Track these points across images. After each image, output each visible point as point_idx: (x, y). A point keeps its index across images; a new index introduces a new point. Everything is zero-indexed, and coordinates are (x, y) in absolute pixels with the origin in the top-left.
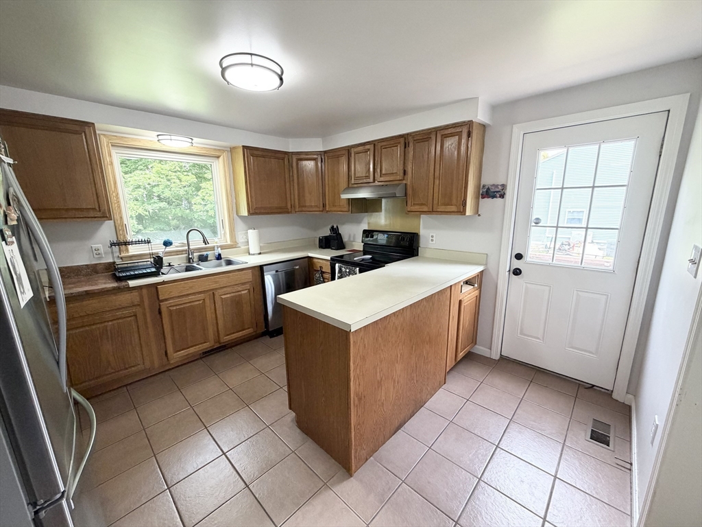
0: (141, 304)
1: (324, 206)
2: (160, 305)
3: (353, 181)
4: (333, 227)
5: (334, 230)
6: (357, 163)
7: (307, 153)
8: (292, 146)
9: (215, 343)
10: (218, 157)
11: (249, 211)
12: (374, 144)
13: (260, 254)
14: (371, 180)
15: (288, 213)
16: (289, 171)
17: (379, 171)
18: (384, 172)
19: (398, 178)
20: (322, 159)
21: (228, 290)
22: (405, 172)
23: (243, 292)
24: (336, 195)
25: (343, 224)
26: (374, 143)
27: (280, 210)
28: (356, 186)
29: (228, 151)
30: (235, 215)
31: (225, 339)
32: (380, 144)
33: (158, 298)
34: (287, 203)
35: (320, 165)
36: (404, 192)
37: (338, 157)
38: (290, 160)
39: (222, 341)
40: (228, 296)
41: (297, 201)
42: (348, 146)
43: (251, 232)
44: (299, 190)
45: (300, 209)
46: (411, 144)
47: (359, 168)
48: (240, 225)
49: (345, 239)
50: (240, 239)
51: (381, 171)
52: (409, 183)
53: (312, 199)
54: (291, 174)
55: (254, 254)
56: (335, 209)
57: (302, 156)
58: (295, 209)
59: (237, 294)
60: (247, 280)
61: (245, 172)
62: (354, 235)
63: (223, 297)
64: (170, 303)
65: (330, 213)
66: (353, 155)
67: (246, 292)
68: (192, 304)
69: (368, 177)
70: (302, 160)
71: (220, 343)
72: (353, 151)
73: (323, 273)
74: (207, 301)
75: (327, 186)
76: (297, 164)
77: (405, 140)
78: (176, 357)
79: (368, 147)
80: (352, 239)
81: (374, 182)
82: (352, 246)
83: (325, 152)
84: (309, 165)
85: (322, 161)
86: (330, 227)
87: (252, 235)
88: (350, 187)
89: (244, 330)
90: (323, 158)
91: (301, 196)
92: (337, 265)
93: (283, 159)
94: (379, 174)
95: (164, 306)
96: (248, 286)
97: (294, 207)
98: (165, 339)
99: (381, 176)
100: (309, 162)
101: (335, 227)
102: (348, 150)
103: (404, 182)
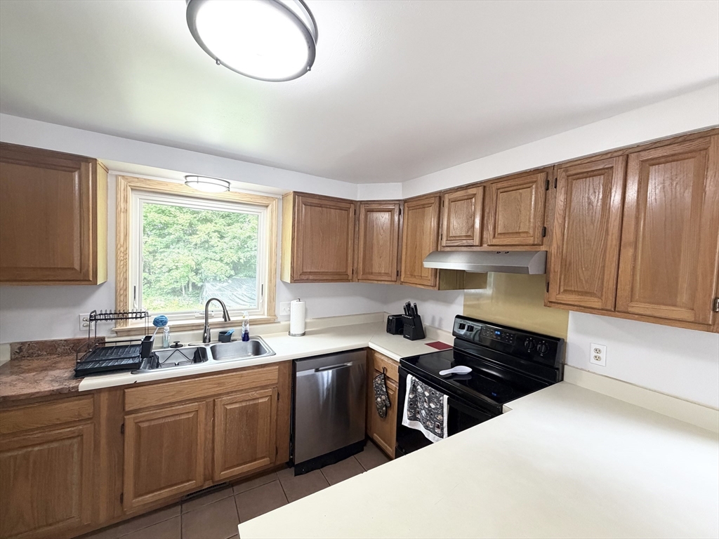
0: (93, 418)
1: (398, 274)
2: (124, 419)
3: (444, 243)
4: (409, 305)
5: (411, 310)
6: (453, 215)
7: (379, 202)
8: (360, 193)
9: (205, 480)
10: (267, 206)
11: (292, 277)
12: (484, 187)
13: (304, 334)
14: (477, 241)
15: (348, 280)
16: (355, 225)
17: (491, 228)
18: (500, 229)
19: (531, 241)
20: (400, 210)
21: (239, 396)
22: (544, 232)
23: (260, 401)
24: (417, 260)
25: (424, 300)
26: (484, 185)
27: (337, 277)
28: (448, 249)
29: (279, 199)
30: (278, 280)
31: (224, 474)
32: (494, 187)
33: (124, 410)
34: (347, 269)
35: (396, 218)
36: (543, 267)
37: (424, 206)
38: (357, 212)
39: (217, 478)
40: (237, 405)
41: (361, 265)
42: (440, 192)
43: (295, 303)
44: (364, 251)
45: (365, 277)
46: (561, 183)
47: (455, 224)
48: (284, 294)
49: (426, 323)
50: (281, 311)
51: (494, 228)
52: (554, 250)
53: (381, 264)
54: (357, 229)
55: (295, 335)
56: (413, 280)
57: (372, 207)
58: (357, 277)
59: (251, 403)
60: (268, 382)
61: (293, 225)
62: (441, 320)
63: (228, 407)
64: (141, 417)
65: (406, 285)
66: (446, 203)
67: (266, 399)
68: (178, 418)
69: (471, 237)
70: (372, 211)
71: (213, 482)
72: (447, 198)
73: (386, 378)
74: (202, 415)
75: (404, 247)
76: (366, 216)
77: (548, 177)
78: (136, 503)
79: (471, 191)
80: (436, 325)
81: (481, 244)
82: (437, 335)
83: (405, 201)
84: (384, 218)
85: (400, 213)
86: (404, 303)
87: (296, 308)
88: (438, 252)
89: (255, 460)
90: (402, 208)
91: (367, 258)
92: (409, 377)
93: (347, 210)
94: (491, 233)
95: (130, 421)
96: (269, 391)
97: (357, 273)
98: (123, 475)
99: (494, 237)
100: (382, 214)
101: (412, 305)
102: (439, 197)
103: (543, 248)
